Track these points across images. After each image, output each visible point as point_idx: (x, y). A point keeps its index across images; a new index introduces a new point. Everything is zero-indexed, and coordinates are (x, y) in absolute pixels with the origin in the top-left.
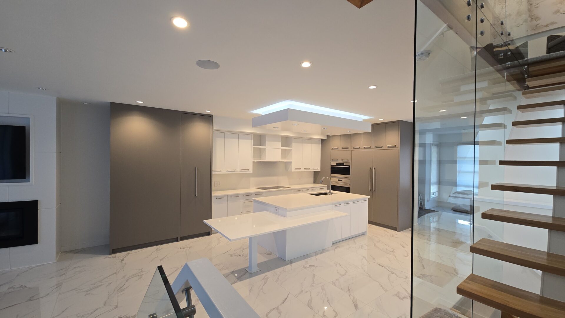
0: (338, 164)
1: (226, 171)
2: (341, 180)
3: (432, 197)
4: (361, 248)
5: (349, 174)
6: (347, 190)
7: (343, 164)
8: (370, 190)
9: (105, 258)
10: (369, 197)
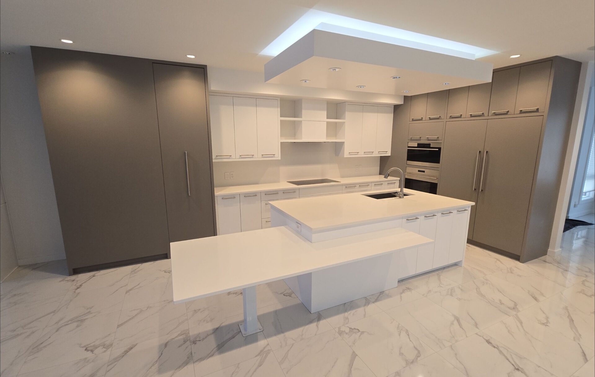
0: (420, 145)
1: (238, 156)
2: (424, 172)
3: (583, 199)
4: (451, 295)
5: (438, 162)
6: (432, 188)
7: (428, 146)
8: (475, 189)
9: (60, 282)
10: (473, 204)
